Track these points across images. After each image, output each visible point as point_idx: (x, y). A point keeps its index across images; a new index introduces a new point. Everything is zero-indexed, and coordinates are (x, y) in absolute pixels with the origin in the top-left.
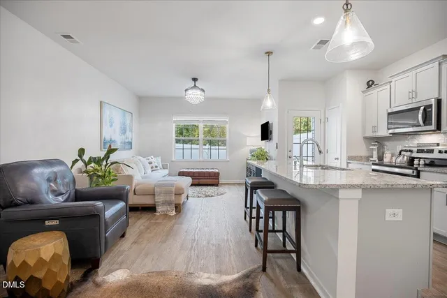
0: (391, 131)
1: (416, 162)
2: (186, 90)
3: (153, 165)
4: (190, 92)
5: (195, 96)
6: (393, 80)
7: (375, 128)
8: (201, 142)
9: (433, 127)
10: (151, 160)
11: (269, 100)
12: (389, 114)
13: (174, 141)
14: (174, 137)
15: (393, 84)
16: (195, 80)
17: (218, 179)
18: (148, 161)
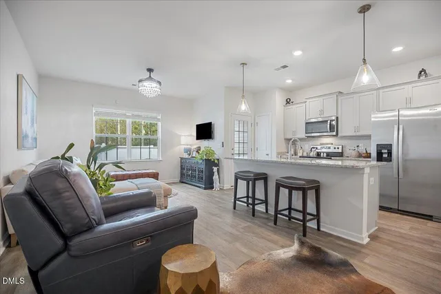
0: (307, 135)
1: (322, 155)
2: (140, 81)
4: (146, 84)
5: (149, 88)
6: (308, 101)
7: (294, 133)
8: (129, 141)
9: (334, 133)
11: (243, 104)
12: (307, 123)
13: (94, 138)
14: (94, 133)
15: (307, 103)
16: (150, 70)
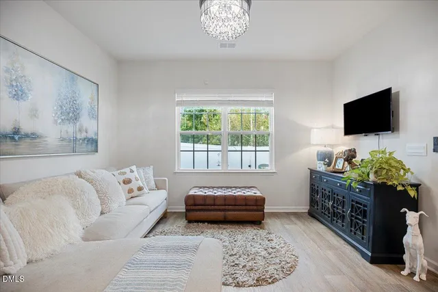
3: (134, 185)
8: (225, 140)
10: (129, 175)
13: (178, 138)
14: (178, 130)
17: (262, 210)
18: (122, 178)
